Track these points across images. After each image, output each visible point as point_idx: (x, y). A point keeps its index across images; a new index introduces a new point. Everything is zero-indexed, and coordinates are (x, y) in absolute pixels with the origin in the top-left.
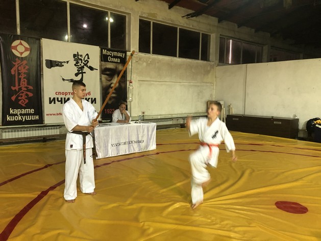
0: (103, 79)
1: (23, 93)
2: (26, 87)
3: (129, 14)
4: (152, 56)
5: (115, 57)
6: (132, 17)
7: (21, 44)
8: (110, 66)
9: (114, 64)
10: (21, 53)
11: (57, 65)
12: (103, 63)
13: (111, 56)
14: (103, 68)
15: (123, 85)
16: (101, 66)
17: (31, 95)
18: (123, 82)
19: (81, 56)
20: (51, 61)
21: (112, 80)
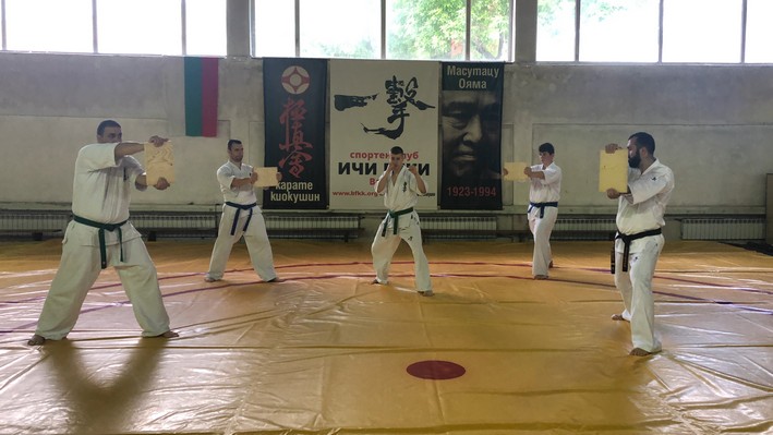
0: (447, 125)
1: (295, 154)
2: (302, 145)
5: (475, 78)
7: (296, 72)
8: (463, 97)
9: (472, 93)
10: (296, 88)
11: (356, 104)
12: (447, 92)
13: (465, 77)
14: (447, 103)
15: (493, 136)
16: (441, 100)
17: (308, 158)
18: (491, 130)
19: (401, 83)
20: (344, 97)
21: (465, 127)
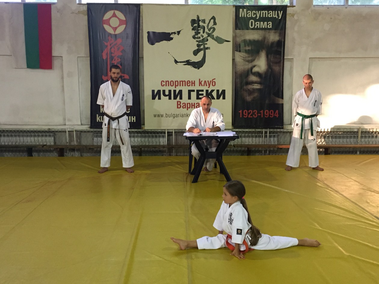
0: (239, 59)
5: (263, 19)
7: (114, 15)
8: (253, 36)
9: (261, 32)
10: (115, 29)
12: (239, 31)
13: (255, 19)
14: (239, 40)
15: (276, 68)
18: (276, 63)
19: (203, 21)
21: (254, 60)
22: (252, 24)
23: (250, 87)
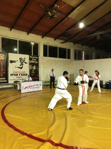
0: (30, 67)
1: (1, 72)
2: (3, 70)
3: (40, 43)
4: (48, 58)
5: (34, 59)
6: (41, 44)
8: (33, 62)
10: (2, 58)
11: (14, 62)
12: (30, 61)
13: (33, 58)
14: (30, 63)
15: (37, 69)
16: (29, 62)
17: (4, 73)
18: (37, 68)
19: (22, 58)
20: (12, 61)
21: (33, 67)
22: (32, 59)
23: (32, 73)
